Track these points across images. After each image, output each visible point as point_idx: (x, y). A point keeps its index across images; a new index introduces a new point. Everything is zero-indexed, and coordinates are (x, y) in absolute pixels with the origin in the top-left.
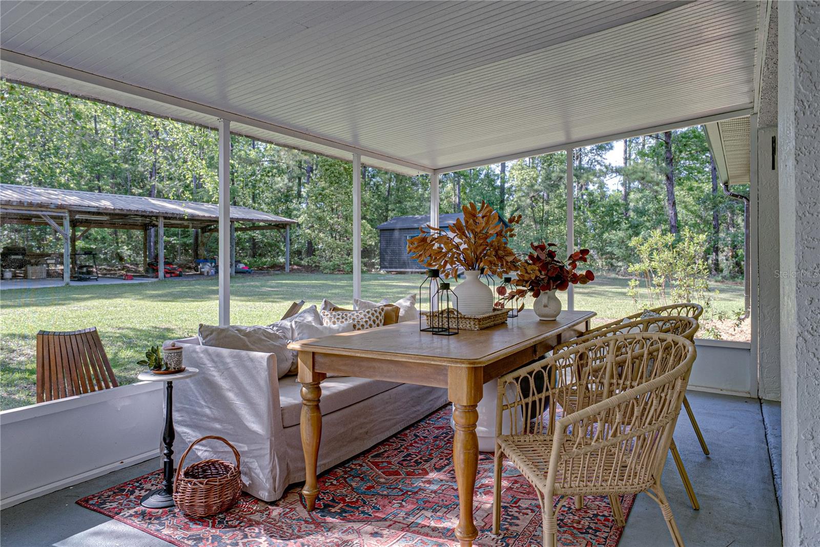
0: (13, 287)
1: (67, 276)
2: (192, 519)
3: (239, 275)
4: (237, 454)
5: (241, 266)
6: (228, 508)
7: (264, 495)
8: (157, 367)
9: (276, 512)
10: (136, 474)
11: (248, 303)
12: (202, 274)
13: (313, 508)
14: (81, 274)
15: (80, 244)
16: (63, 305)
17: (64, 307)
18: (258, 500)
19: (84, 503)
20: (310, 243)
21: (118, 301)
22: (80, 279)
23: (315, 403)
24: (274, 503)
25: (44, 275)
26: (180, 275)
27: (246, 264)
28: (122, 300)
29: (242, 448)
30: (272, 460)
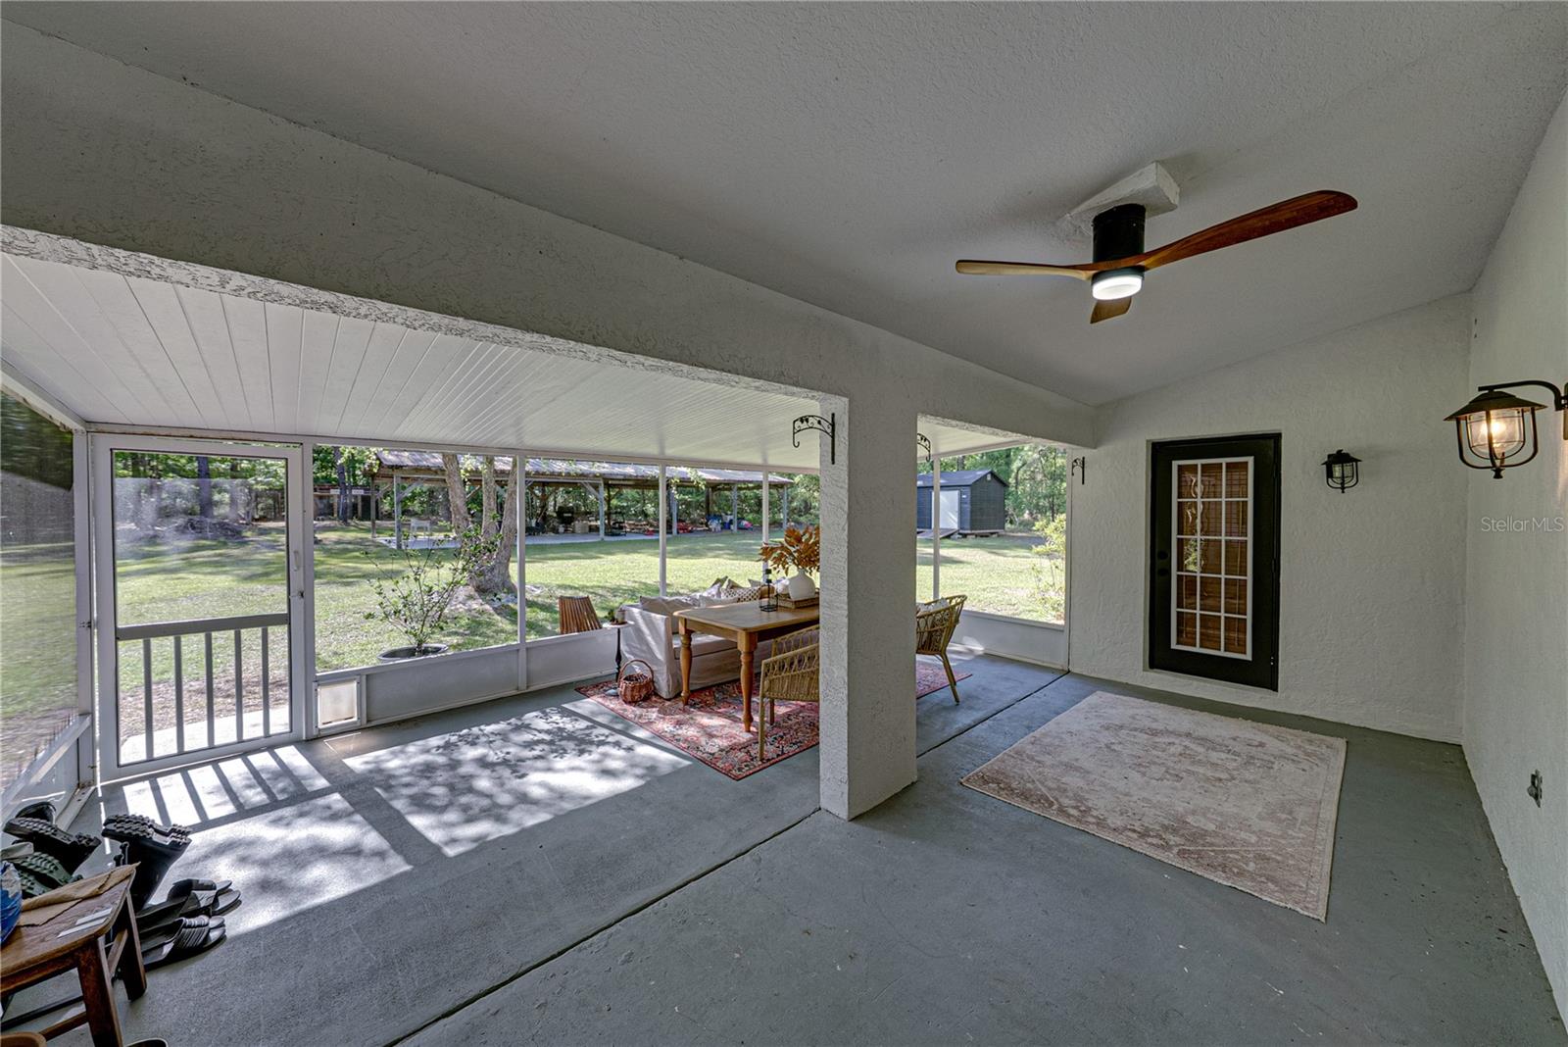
0: (564, 542)
1: (602, 532)
2: (626, 703)
3: (741, 532)
4: (652, 672)
5: (744, 523)
6: (646, 699)
7: (664, 694)
8: (613, 620)
9: (667, 703)
10: (607, 679)
11: (735, 562)
12: (710, 530)
13: (686, 704)
14: (615, 530)
15: (614, 502)
16: (596, 558)
17: (596, 561)
18: (661, 697)
19: (578, 690)
20: (806, 502)
21: (635, 556)
22: (613, 535)
23: (688, 647)
24: (669, 700)
25: (587, 529)
26: (691, 532)
27: (749, 521)
28: (639, 555)
29: (654, 668)
30: (668, 676)
